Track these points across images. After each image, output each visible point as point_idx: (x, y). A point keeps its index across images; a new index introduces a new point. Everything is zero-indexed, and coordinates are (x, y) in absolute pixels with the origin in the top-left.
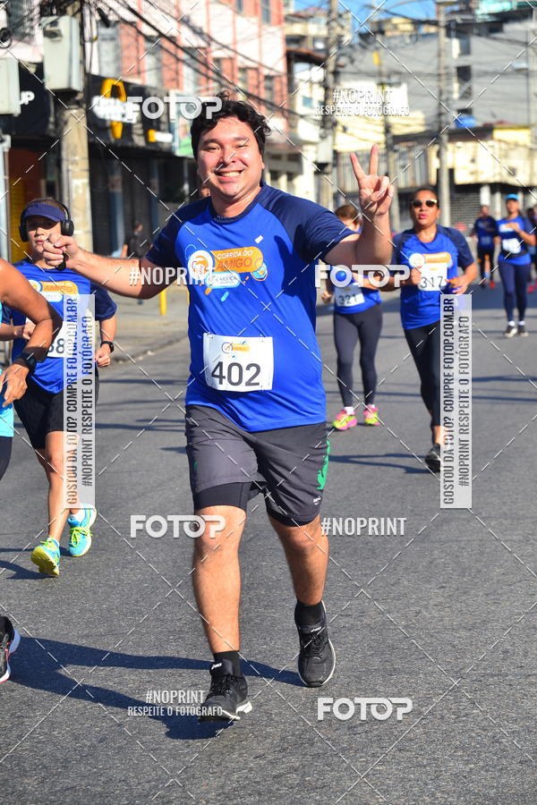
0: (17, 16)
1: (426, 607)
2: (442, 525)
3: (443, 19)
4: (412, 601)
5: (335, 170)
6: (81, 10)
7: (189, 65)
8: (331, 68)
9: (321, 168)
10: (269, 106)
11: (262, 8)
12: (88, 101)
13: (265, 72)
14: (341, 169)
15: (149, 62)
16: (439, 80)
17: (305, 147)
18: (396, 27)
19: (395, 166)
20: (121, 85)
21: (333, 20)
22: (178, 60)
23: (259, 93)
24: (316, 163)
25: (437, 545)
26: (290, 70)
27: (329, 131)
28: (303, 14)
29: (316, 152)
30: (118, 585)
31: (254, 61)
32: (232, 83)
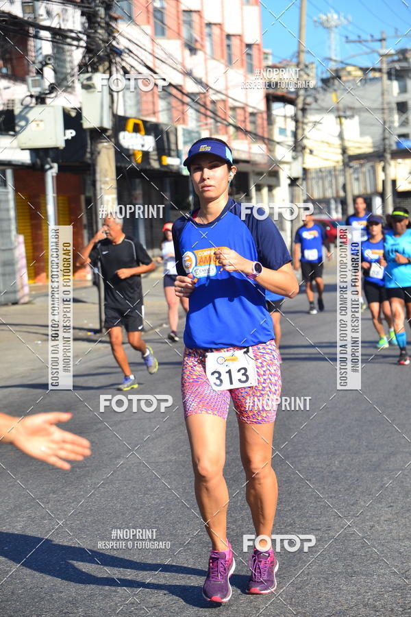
0: (62, 73)
1: (378, 523)
2: (390, 457)
3: (385, 67)
4: (367, 517)
5: (304, 183)
6: (109, 68)
7: (192, 107)
8: (300, 106)
9: (293, 182)
10: (254, 136)
11: (247, 62)
12: (115, 136)
13: (250, 110)
14: (309, 181)
15: (161, 104)
16: (383, 113)
17: (281, 166)
18: (349, 73)
19: (351, 180)
20: (140, 122)
21: (301, 70)
22: (183, 103)
23: (246, 126)
24: (289, 178)
26: (269, 108)
27: (299, 154)
28: (279, 65)
29: (290, 169)
30: (141, 507)
31: (240, 102)
32: (225, 120)
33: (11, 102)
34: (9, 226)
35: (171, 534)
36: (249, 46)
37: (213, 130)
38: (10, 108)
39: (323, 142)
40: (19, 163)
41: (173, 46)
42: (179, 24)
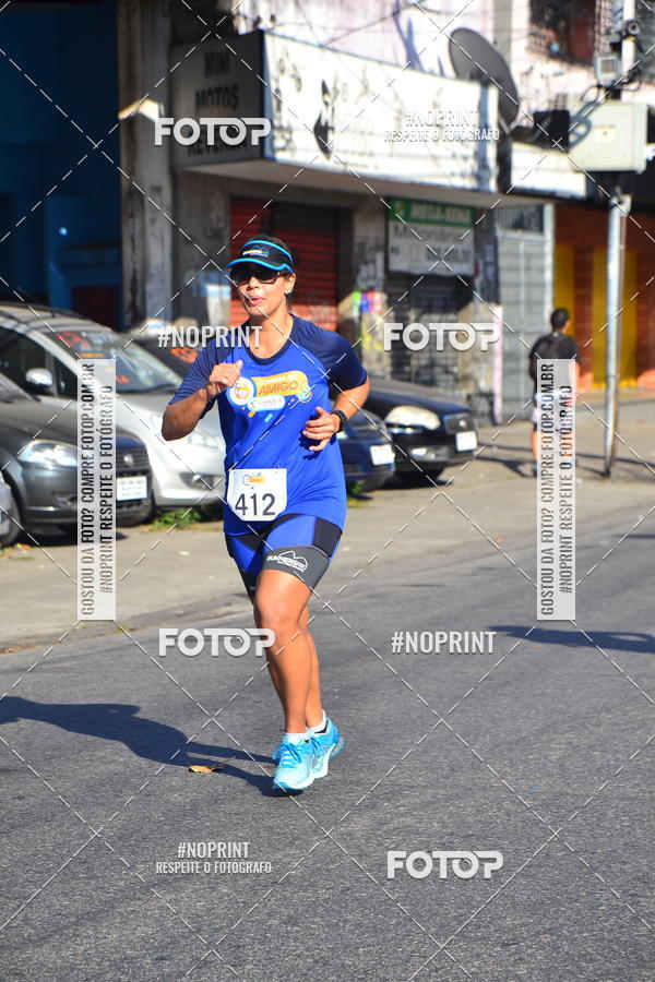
33: (560, 99)
34: (542, 295)
38: (560, 108)
40: (567, 196)
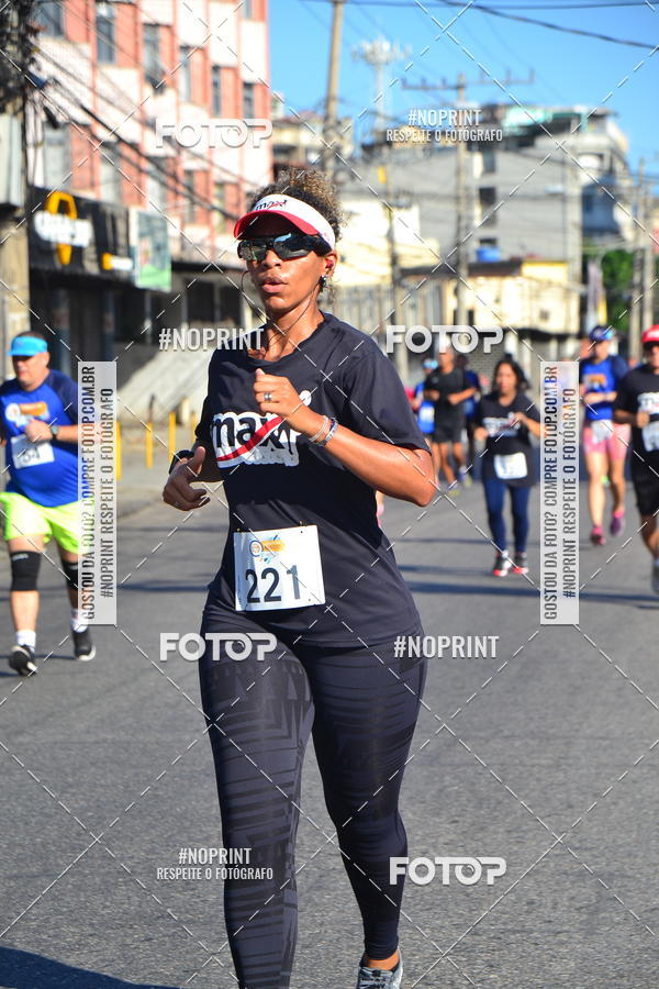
4: (417, 838)
6: (23, 108)
7: (154, 177)
12: (30, 218)
13: (247, 188)
15: (104, 172)
16: (458, 204)
20: (70, 199)
21: (332, 127)
22: (140, 171)
25: (449, 769)
28: (293, 119)
30: (56, 813)
31: (233, 175)
32: (206, 200)
35: (104, 857)
36: (248, 86)
37: (187, 218)
39: (360, 244)
41: (125, 79)
42: (136, 44)
